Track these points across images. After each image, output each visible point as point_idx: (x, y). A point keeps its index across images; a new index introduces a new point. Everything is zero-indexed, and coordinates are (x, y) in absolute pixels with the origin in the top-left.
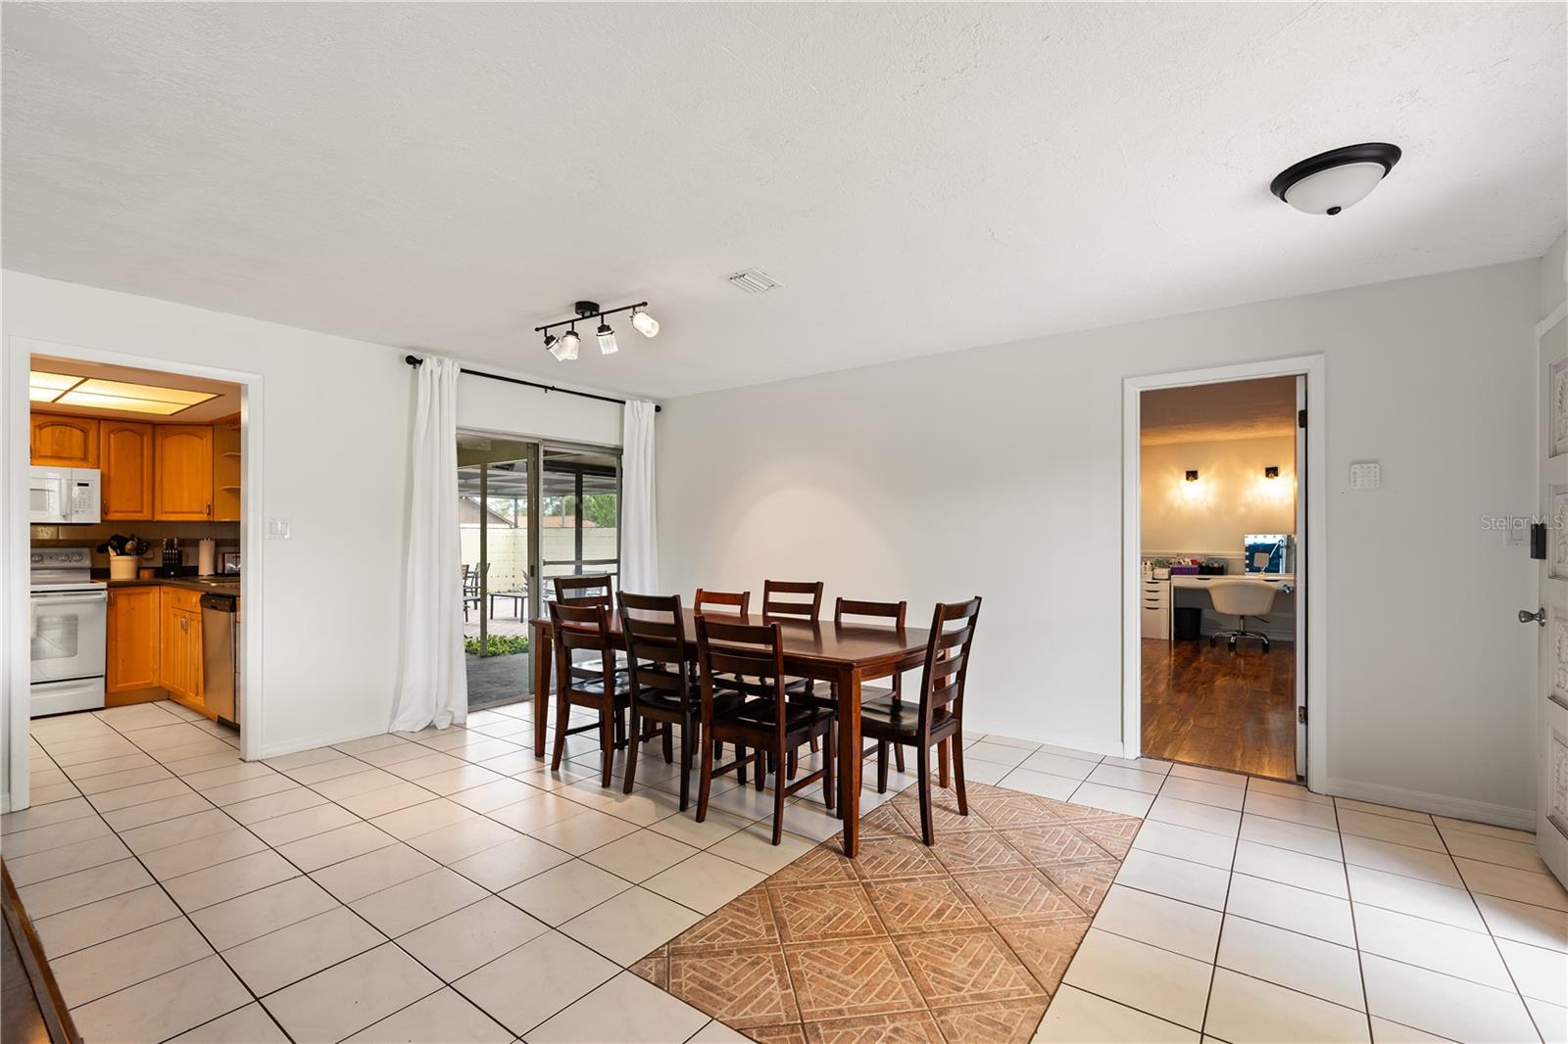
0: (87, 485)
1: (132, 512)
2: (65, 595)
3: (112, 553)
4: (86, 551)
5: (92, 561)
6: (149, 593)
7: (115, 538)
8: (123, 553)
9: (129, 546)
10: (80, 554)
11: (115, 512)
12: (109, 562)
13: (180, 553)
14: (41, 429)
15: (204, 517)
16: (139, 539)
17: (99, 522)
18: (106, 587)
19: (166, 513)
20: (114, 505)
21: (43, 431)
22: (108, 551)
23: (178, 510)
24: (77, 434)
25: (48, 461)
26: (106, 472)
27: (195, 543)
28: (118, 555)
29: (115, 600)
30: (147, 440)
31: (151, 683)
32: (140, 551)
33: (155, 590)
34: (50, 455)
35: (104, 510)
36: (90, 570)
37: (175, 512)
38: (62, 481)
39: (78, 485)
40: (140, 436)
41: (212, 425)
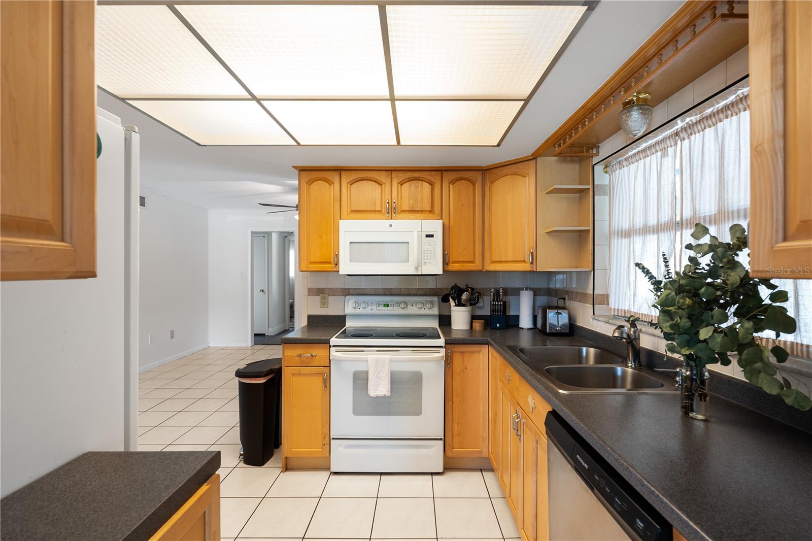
0: (432, 236)
1: (467, 262)
2: (413, 351)
3: (452, 303)
4: (435, 299)
5: (440, 310)
6: (480, 352)
7: (455, 287)
8: (459, 304)
9: (464, 296)
10: (432, 302)
11: (455, 262)
12: (450, 311)
13: (505, 303)
14: (402, 185)
15: (527, 267)
16: (472, 289)
17: (441, 273)
18: (443, 345)
19: (493, 262)
20: (454, 256)
21: (403, 186)
22: (449, 301)
23: (503, 260)
24: (426, 186)
25: (406, 215)
26: (447, 223)
27: (516, 292)
28: (456, 306)
29: (452, 360)
30: (478, 186)
31: (481, 452)
32: (473, 302)
33: (485, 348)
34: (408, 209)
35: (445, 263)
36: (438, 317)
37: (501, 262)
38: (415, 233)
39: (426, 237)
40: (473, 183)
41: (536, 158)
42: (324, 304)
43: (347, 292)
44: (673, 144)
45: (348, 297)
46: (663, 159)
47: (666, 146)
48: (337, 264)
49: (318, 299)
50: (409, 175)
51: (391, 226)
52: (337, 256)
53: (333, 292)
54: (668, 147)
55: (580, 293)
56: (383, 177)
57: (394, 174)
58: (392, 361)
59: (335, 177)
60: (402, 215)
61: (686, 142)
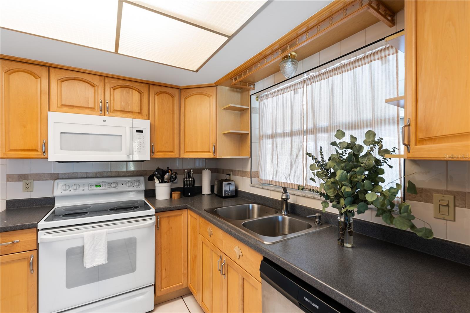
0: (142, 132)
1: (168, 151)
2: (128, 222)
3: (157, 181)
4: (142, 179)
5: (146, 185)
6: (181, 215)
7: (158, 170)
8: (162, 181)
9: (166, 176)
10: (139, 181)
11: (159, 151)
12: (155, 186)
13: (193, 178)
14: (114, 89)
15: (211, 155)
16: (171, 170)
17: (149, 159)
18: (154, 213)
19: (187, 152)
20: (158, 147)
21: (115, 91)
22: (154, 179)
23: (194, 150)
24: (136, 95)
25: (119, 114)
26: (153, 123)
27: (199, 172)
28: (160, 183)
29: (160, 224)
30: (176, 99)
31: (182, 285)
32: (172, 180)
33: (184, 212)
34: (120, 109)
35: (152, 152)
36: (144, 192)
37: (192, 152)
38: (128, 129)
39: (137, 132)
40: (173, 97)
41: (216, 86)
42: (27, 188)
43: (56, 177)
44: (301, 87)
45: (57, 181)
46: (295, 95)
47: (297, 88)
48: (45, 152)
49: (20, 185)
50: (121, 83)
51: (104, 121)
52: (46, 145)
53: (39, 177)
54: (298, 89)
55: (241, 171)
56: (96, 81)
57: (107, 80)
58: (109, 233)
59: (43, 72)
60: (115, 114)
61: (310, 86)
